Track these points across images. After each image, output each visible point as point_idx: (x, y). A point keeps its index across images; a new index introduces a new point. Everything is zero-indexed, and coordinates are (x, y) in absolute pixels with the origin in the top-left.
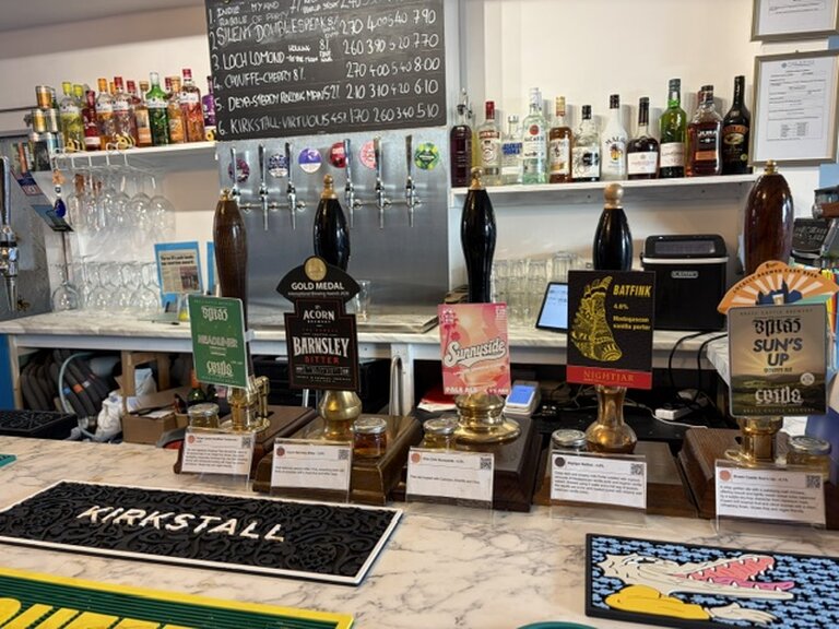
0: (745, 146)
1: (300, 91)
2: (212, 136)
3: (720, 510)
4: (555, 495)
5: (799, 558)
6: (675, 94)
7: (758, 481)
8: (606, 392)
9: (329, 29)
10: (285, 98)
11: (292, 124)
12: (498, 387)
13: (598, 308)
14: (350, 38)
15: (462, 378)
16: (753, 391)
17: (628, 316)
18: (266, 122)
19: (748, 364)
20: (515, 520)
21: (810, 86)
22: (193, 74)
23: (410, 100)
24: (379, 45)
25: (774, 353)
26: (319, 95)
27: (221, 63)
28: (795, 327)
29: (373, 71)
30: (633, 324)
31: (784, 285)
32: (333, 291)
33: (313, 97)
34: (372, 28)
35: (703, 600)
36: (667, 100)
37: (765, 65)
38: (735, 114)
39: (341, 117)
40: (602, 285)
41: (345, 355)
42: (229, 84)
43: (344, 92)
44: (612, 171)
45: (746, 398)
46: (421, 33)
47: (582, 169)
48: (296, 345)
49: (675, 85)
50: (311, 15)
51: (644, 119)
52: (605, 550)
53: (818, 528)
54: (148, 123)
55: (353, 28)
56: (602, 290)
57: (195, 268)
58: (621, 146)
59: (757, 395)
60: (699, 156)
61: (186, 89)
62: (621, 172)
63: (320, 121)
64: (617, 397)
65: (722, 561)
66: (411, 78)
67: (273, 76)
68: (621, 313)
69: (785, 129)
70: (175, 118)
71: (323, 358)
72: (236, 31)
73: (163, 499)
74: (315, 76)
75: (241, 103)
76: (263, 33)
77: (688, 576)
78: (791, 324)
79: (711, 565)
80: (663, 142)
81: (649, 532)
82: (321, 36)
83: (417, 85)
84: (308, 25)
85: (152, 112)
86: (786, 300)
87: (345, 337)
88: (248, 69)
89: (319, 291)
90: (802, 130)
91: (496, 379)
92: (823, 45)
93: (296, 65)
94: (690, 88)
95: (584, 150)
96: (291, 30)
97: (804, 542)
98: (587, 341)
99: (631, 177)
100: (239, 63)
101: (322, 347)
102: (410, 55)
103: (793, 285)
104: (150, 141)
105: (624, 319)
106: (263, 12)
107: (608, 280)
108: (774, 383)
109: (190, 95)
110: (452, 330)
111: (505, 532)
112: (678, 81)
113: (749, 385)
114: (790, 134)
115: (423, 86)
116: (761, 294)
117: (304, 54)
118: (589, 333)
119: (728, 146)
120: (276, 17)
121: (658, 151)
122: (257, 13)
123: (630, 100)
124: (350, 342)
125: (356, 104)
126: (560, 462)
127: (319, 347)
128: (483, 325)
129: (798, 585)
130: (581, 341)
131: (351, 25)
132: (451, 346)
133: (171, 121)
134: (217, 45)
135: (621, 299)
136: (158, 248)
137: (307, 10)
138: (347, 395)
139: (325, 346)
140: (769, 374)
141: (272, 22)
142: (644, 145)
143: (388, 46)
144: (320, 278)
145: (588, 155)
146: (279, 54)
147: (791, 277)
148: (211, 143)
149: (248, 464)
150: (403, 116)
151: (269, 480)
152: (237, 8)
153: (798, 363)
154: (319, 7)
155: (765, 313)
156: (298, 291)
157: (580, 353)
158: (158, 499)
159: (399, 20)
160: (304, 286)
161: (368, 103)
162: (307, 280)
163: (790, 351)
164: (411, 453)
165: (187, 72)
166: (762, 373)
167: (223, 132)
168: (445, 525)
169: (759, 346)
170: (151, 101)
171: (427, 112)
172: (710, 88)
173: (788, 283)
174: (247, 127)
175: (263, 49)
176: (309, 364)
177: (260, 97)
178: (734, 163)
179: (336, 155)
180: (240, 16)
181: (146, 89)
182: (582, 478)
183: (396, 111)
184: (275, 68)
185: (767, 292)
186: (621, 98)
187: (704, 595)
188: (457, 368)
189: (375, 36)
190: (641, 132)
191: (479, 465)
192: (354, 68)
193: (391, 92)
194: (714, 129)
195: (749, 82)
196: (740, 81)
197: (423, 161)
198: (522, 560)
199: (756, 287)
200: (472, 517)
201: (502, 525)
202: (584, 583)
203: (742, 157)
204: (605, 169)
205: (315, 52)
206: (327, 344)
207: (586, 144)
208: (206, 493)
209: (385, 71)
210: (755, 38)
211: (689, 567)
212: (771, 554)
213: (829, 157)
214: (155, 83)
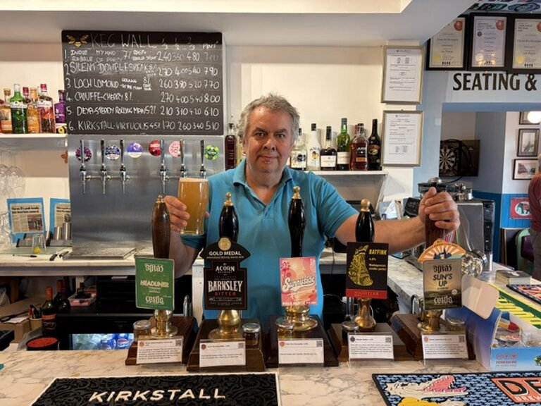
0: (379, 155)
1: (129, 108)
2: (63, 130)
3: (425, 356)
4: (351, 356)
5: (463, 375)
6: (344, 126)
7: (440, 341)
8: (363, 300)
9: (150, 71)
10: (119, 111)
11: (123, 127)
12: (311, 301)
13: (361, 260)
14: (164, 79)
15: (292, 297)
16: (433, 298)
17: (376, 264)
18: (104, 125)
19: (431, 286)
20: (333, 371)
21: (409, 128)
22: (48, 88)
23: (202, 119)
24: (182, 84)
25: (441, 281)
26: (142, 111)
27: (72, 83)
28: (449, 269)
29: (178, 100)
30: (378, 268)
31: (445, 250)
32: (234, 256)
33: (138, 112)
34: (178, 74)
35: (435, 400)
36: (340, 128)
37: (388, 115)
38: (374, 138)
39: (157, 125)
40: (364, 249)
41: (240, 291)
42: (78, 98)
43: (159, 110)
44: (313, 165)
45: (430, 302)
46: (208, 80)
47: (297, 163)
48: (210, 286)
49: (344, 121)
50: (137, 62)
51: (328, 138)
52: (384, 381)
53: (465, 360)
54: (10, 118)
55: (166, 72)
56: (364, 251)
57: (40, 215)
58: (318, 152)
59: (435, 300)
60: (358, 160)
61: (42, 98)
62: (317, 165)
63: (142, 126)
64: (367, 303)
65: (434, 380)
66: (203, 106)
67: (110, 97)
68: (372, 262)
69: (397, 149)
70: (32, 116)
71: (226, 293)
72: (84, 65)
73: (135, 382)
74: (139, 98)
75: (86, 111)
76: (103, 68)
77: (424, 390)
78: (448, 268)
79: (430, 382)
80: (339, 151)
81: (397, 370)
82: (145, 75)
83: (206, 111)
84: (136, 67)
85: (14, 111)
86: (445, 257)
87: (240, 280)
88: (92, 89)
89: (226, 256)
90: (405, 149)
91: (310, 297)
92: (413, 108)
93: (127, 90)
94: (352, 123)
95: (299, 153)
96: (124, 69)
97: (460, 367)
98: (357, 276)
99: (322, 169)
100: (86, 84)
101: (226, 286)
102: (202, 92)
103: (448, 250)
104: (11, 129)
105: (374, 265)
106: (105, 56)
107: (367, 247)
108: (442, 294)
109: (45, 102)
110: (287, 272)
111: (333, 378)
112: (346, 119)
113: (431, 296)
114: (400, 152)
115: (210, 112)
116: (435, 255)
117: (133, 84)
118: (357, 272)
119: (371, 155)
120: (114, 60)
121: (336, 155)
122: (100, 56)
123: (322, 127)
124: (243, 283)
125: (166, 118)
126: (353, 339)
127: (224, 286)
128: (304, 269)
129: (468, 388)
130: (353, 276)
131: (165, 71)
132: (286, 281)
133: (29, 118)
134: (70, 72)
135: (372, 256)
136: (9, 201)
137: (135, 59)
138: (234, 313)
139: (228, 286)
140: (439, 290)
141: (111, 63)
142: (329, 152)
143: (188, 86)
144: (226, 249)
145: (300, 156)
146: (116, 82)
147: (447, 247)
148: (63, 135)
149: (180, 355)
150: (197, 128)
151: (198, 363)
152: (86, 51)
153: (450, 285)
154: (143, 58)
155: (437, 263)
156: (213, 256)
157: (353, 282)
158: (132, 383)
159: (195, 71)
160: (217, 253)
161: (175, 118)
162: (219, 250)
163: (447, 280)
164: (279, 342)
165: (44, 87)
166: (436, 290)
167: (72, 129)
168: (302, 378)
169: (435, 278)
170: (14, 103)
171: (212, 127)
172: (362, 125)
173: (446, 249)
174: (90, 126)
175: (104, 78)
176: (217, 296)
177: (101, 109)
178: (374, 164)
179: (153, 148)
180: (87, 56)
181: (9, 94)
182: (363, 347)
183: (192, 125)
184: (112, 91)
185: (438, 254)
186: (317, 125)
187: (435, 398)
188: (289, 292)
189: (180, 79)
190: (328, 145)
191: (316, 345)
192: (166, 97)
193: (189, 113)
194: (364, 147)
195: (380, 122)
196: (375, 122)
197: (209, 155)
198: (349, 392)
199: (433, 251)
200: (313, 372)
201: (329, 374)
202: (382, 399)
203: (378, 161)
204: (309, 164)
205: (140, 83)
206: (229, 284)
207: (298, 150)
208: (160, 375)
209: (186, 100)
210: (383, 102)
211: (423, 385)
212: (451, 374)
213: (418, 163)
214: (17, 91)
